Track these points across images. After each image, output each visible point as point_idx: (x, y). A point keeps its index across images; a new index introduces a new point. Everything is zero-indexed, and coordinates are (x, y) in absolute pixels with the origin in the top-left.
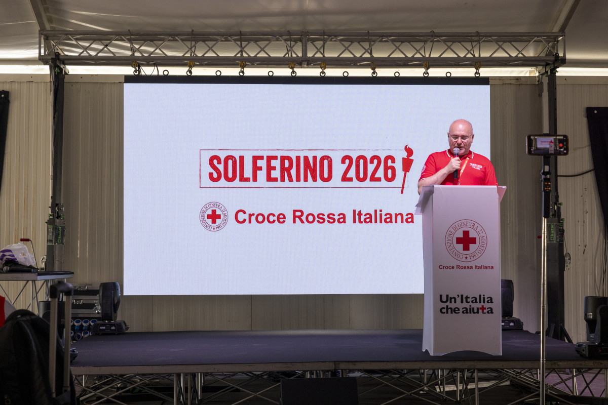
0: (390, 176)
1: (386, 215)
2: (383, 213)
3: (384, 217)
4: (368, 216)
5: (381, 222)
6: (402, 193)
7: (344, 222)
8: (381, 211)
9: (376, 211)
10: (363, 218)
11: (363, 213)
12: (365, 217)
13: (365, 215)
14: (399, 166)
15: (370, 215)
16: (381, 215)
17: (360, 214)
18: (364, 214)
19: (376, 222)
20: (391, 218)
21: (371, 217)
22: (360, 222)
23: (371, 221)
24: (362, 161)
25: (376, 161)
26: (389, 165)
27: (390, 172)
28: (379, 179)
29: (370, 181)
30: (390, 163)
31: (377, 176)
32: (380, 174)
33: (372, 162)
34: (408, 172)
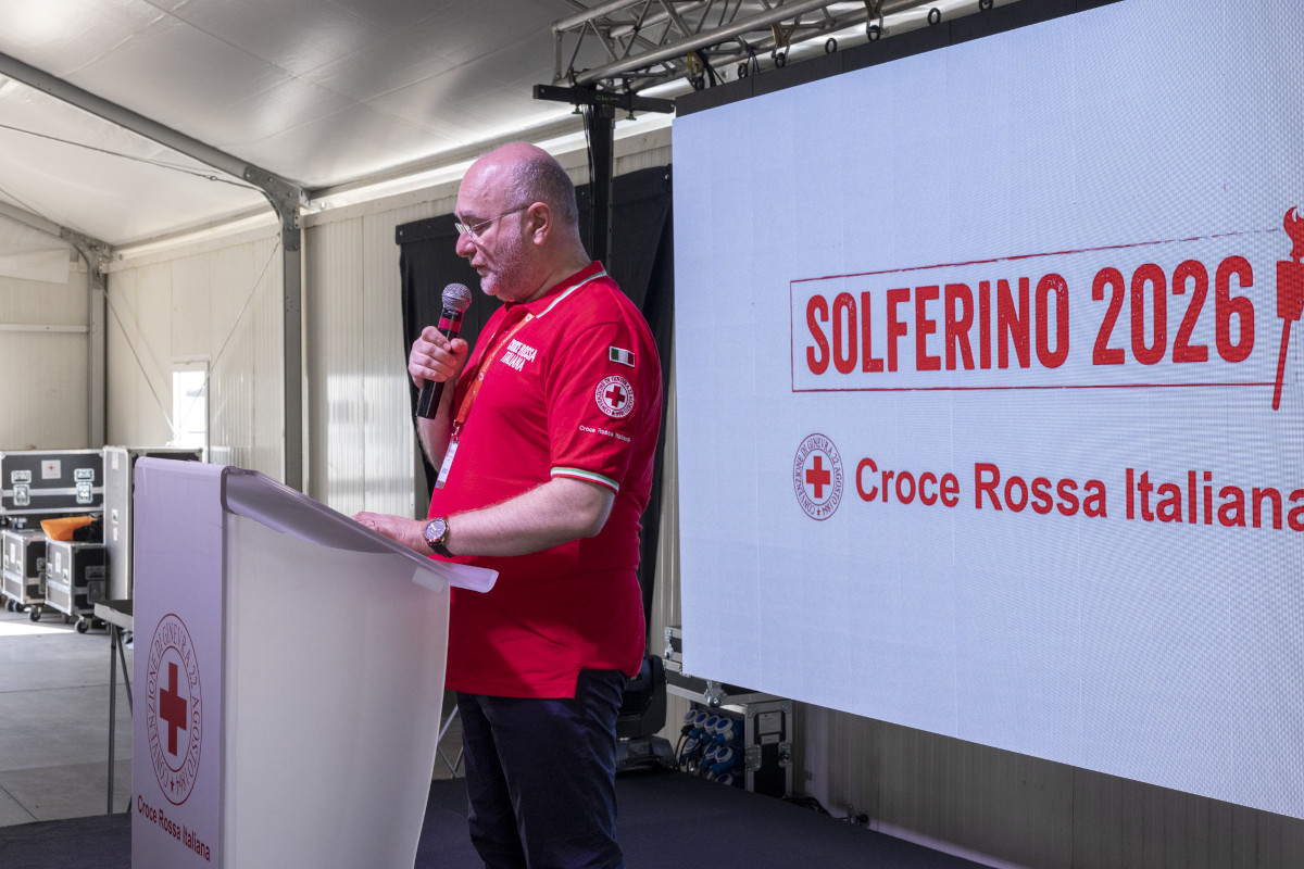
0: (1235, 338)
1: (1223, 491)
2: (1217, 486)
3: (1217, 502)
4: (1171, 494)
5: (1210, 518)
6: (1275, 403)
7: (1102, 511)
8: (1207, 475)
9: (1192, 475)
10: (1154, 500)
11: (1156, 480)
12: (1162, 498)
13: (1164, 490)
14: (1264, 295)
15: (1175, 489)
16: (1208, 490)
17: (1145, 486)
18: (1155, 487)
19: (1193, 519)
20: (1240, 504)
21: (1176, 501)
22: (1147, 515)
23: (1177, 516)
24: (1149, 285)
25: (1190, 283)
26: (1232, 296)
27: (1235, 320)
28: (1200, 354)
29: (1176, 360)
30: (1235, 289)
31: (1195, 340)
32: (1204, 333)
33: (1179, 289)
34: (1298, 318)
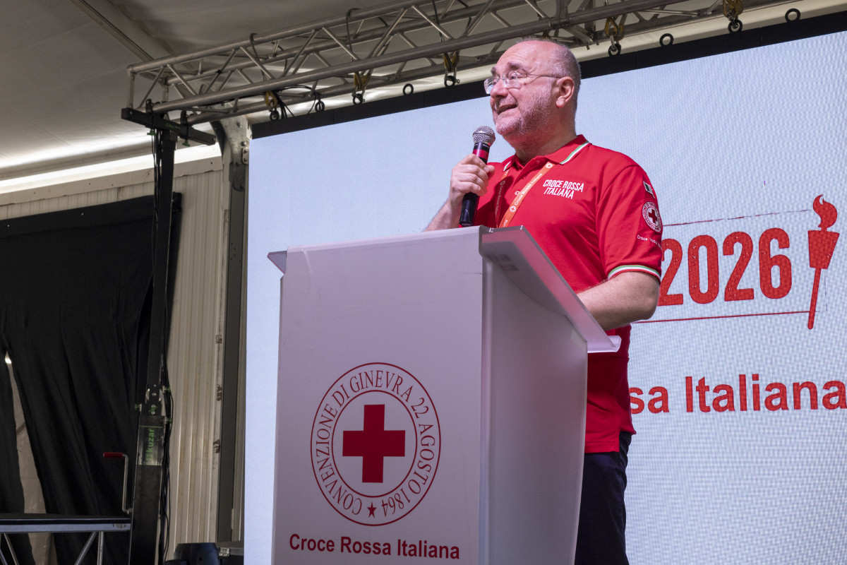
0: (776, 282)
1: (769, 388)
2: (763, 384)
3: (764, 395)
4: (723, 392)
5: (757, 407)
6: (811, 325)
7: (665, 408)
8: (756, 377)
9: (742, 378)
10: (710, 397)
11: (712, 383)
12: (716, 395)
13: (717, 390)
14: (798, 253)
15: (729, 389)
16: (756, 388)
17: (703, 388)
18: (712, 388)
19: (744, 407)
20: (783, 395)
21: (730, 395)
22: (704, 408)
23: (730, 407)
24: (703, 251)
25: (738, 248)
26: (773, 255)
27: (775, 271)
28: (748, 295)
29: (727, 299)
30: (775, 249)
31: (742, 285)
32: (750, 280)
33: (728, 250)
34: (826, 267)
